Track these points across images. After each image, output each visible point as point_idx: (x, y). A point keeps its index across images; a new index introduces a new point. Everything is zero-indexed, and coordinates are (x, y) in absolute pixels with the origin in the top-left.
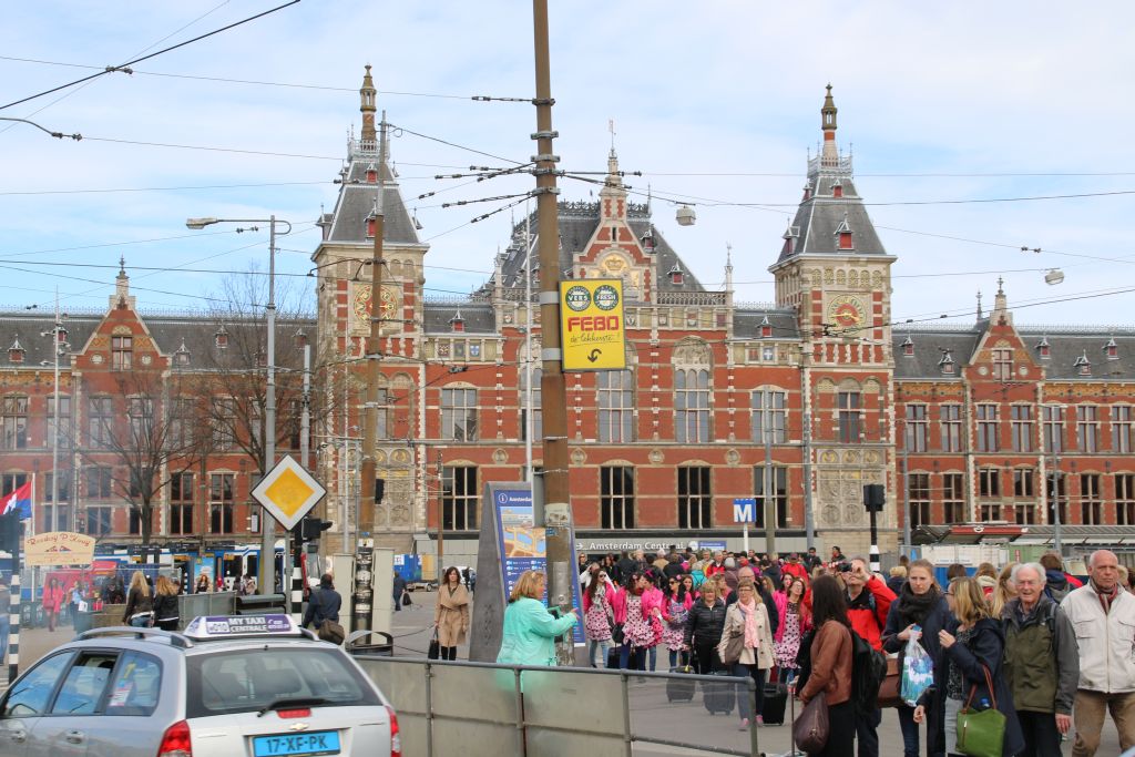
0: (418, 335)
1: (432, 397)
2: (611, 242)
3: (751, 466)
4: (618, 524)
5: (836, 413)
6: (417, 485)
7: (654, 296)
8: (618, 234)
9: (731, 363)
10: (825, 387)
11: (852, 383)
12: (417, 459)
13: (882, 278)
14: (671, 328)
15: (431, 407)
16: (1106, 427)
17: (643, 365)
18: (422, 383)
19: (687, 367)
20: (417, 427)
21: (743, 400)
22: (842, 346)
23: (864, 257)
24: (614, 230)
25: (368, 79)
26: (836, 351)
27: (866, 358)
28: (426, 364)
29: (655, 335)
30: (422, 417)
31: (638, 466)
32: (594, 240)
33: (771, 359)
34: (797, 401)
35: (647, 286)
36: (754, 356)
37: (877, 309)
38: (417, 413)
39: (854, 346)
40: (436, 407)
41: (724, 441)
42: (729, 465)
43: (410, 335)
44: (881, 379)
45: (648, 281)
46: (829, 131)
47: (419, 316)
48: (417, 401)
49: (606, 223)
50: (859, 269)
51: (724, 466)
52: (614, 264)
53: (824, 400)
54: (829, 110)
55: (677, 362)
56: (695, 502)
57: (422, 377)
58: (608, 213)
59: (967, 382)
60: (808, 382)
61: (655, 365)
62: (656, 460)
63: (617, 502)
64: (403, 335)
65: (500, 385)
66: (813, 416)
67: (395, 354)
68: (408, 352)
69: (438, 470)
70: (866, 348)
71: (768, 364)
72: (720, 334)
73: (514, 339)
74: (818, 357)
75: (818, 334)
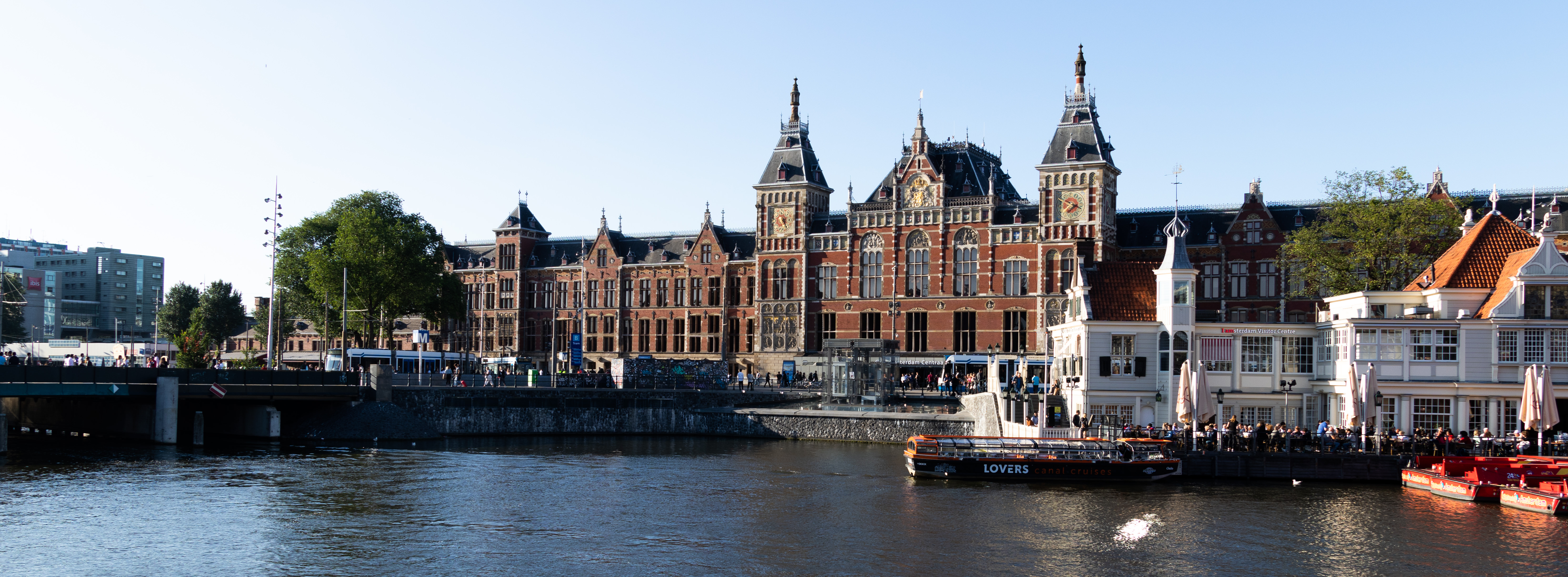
0: (802, 236)
1: (811, 273)
2: (917, 169)
3: (1002, 311)
4: (917, 349)
5: (1059, 273)
6: (800, 324)
7: (941, 201)
8: (921, 164)
9: (991, 243)
10: (1054, 256)
12: (800, 309)
13: (1097, 178)
14: (952, 222)
15: (811, 278)
17: (934, 247)
18: (804, 265)
19: (962, 247)
20: (801, 290)
21: (997, 267)
22: (1065, 228)
23: (1081, 164)
24: (919, 161)
25: (796, 86)
26: (1061, 231)
27: (1082, 234)
28: (808, 255)
29: (942, 227)
30: (803, 284)
31: (929, 312)
32: (906, 169)
33: (1018, 238)
34: (1034, 266)
35: (938, 196)
37: (1091, 200)
38: (801, 282)
39: (1073, 227)
40: (814, 278)
41: (985, 295)
42: (988, 310)
43: (798, 236)
45: (938, 193)
46: (1081, 76)
47: (803, 225)
48: (801, 275)
49: (914, 157)
50: (1079, 173)
51: (984, 311)
52: (919, 183)
53: (1052, 265)
55: (957, 243)
56: (965, 335)
57: (804, 261)
58: (915, 151)
59: (1223, 247)
60: (1040, 253)
61: (942, 247)
62: (940, 310)
63: (917, 335)
64: (794, 237)
65: (849, 263)
66: (1042, 276)
67: (790, 248)
68: (797, 246)
69: (814, 315)
70: (1082, 227)
71: (1016, 242)
72: (984, 224)
73: (858, 234)
74: (1048, 235)
75: (1048, 219)
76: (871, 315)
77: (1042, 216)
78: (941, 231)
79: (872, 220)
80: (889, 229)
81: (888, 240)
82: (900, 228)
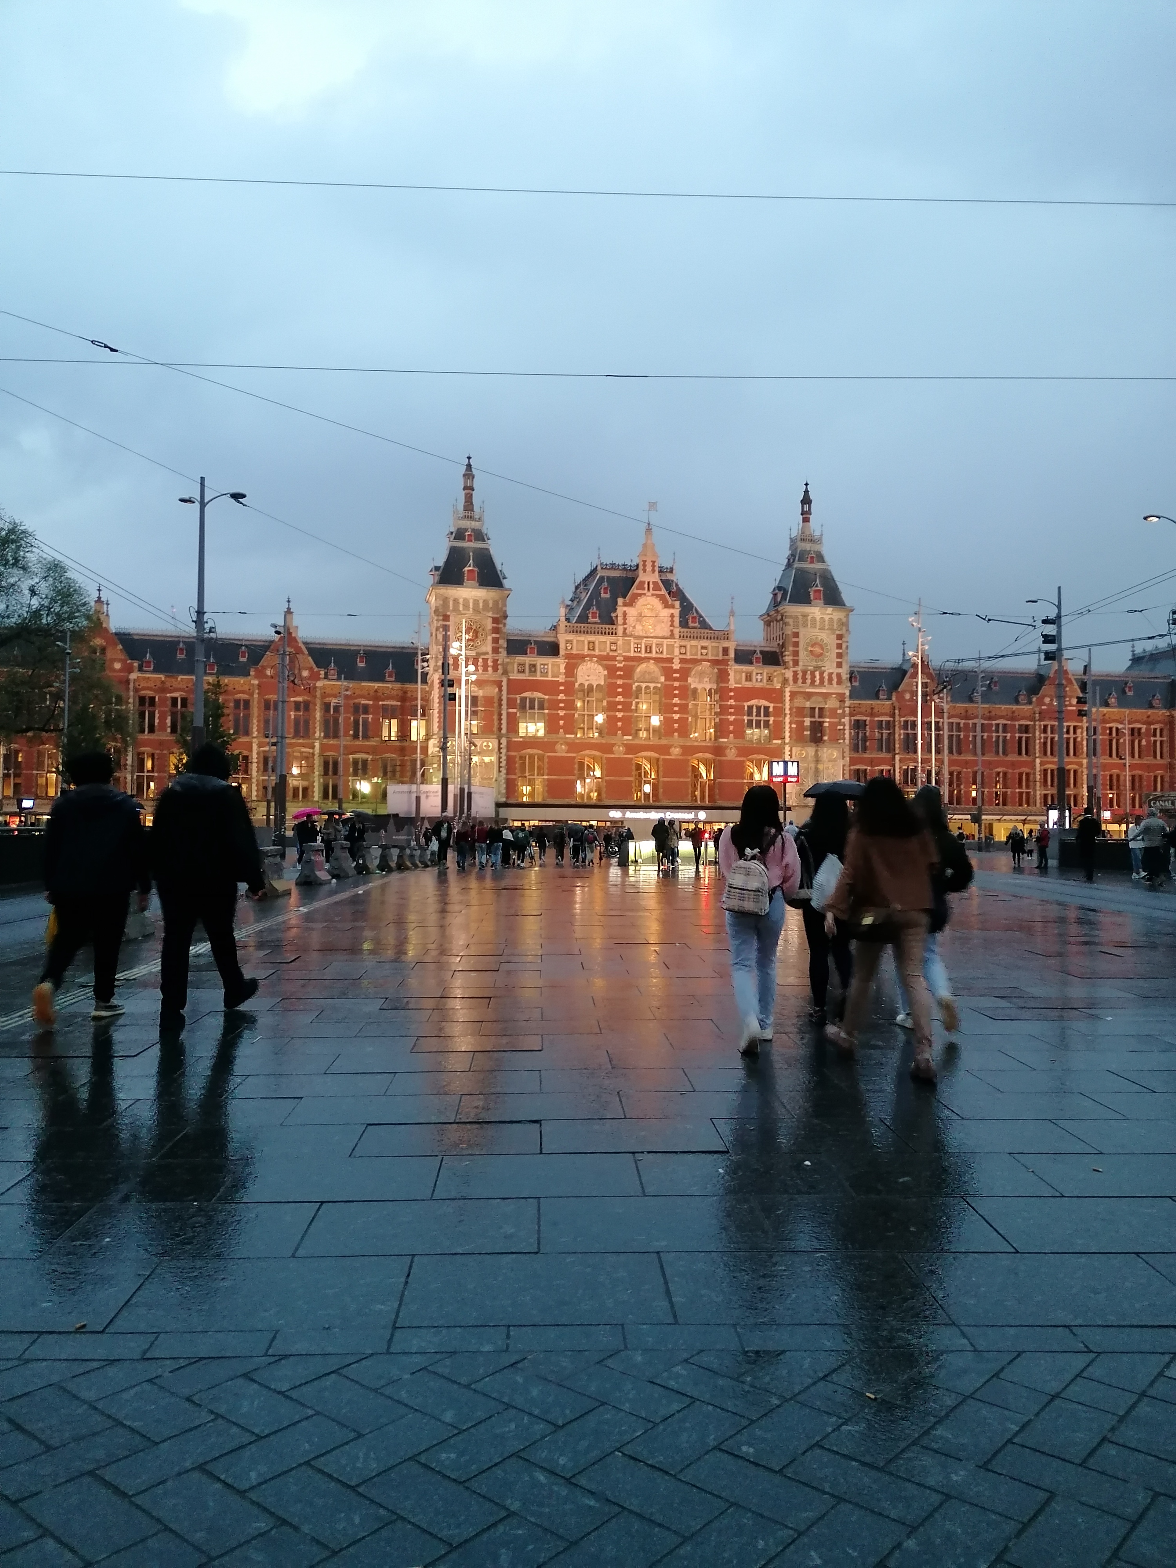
0: (502, 657)
1: (511, 703)
2: (646, 591)
3: (745, 759)
4: (647, 800)
5: (807, 721)
7: (677, 632)
8: (651, 586)
9: (732, 684)
10: (799, 702)
11: (820, 699)
12: (500, 748)
13: (843, 624)
14: (688, 656)
15: (511, 710)
16: (990, 737)
17: (668, 683)
18: (504, 692)
19: (699, 686)
20: (500, 724)
21: (739, 711)
22: (812, 673)
23: (830, 608)
24: (649, 583)
25: (469, 466)
26: (808, 676)
27: (830, 682)
28: (509, 680)
29: (676, 661)
30: (504, 717)
31: (662, 757)
32: (634, 590)
33: (761, 680)
34: (779, 712)
35: (672, 625)
36: (749, 678)
37: (839, 647)
38: (500, 715)
39: (821, 674)
40: (515, 711)
41: (725, 740)
42: (730, 758)
44: (840, 697)
45: (672, 621)
46: (806, 516)
47: (503, 643)
48: (500, 705)
49: (642, 577)
50: (826, 617)
51: (726, 759)
52: (647, 608)
53: (799, 712)
54: (806, 500)
55: (692, 682)
56: (703, 784)
57: (504, 688)
58: (645, 571)
59: (897, 705)
60: (787, 698)
61: (676, 684)
62: (676, 753)
63: (647, 783)
64: (490, 657)
65: (562, 695)
66: (791, 723)
67: (486, 668)
68: (495, 669)
69: (515, 757)
70: (830, 674)
71: (759, 685)
72: (724, 662)
73: (574, 661)
74: (795, 680)
75: (796, 663)
76: (590, 758)
77: (788, 658)
78: (676, 666)
79: (592, 646)
80: (614, 658)
81: (612, 671)
82: (627, 659)
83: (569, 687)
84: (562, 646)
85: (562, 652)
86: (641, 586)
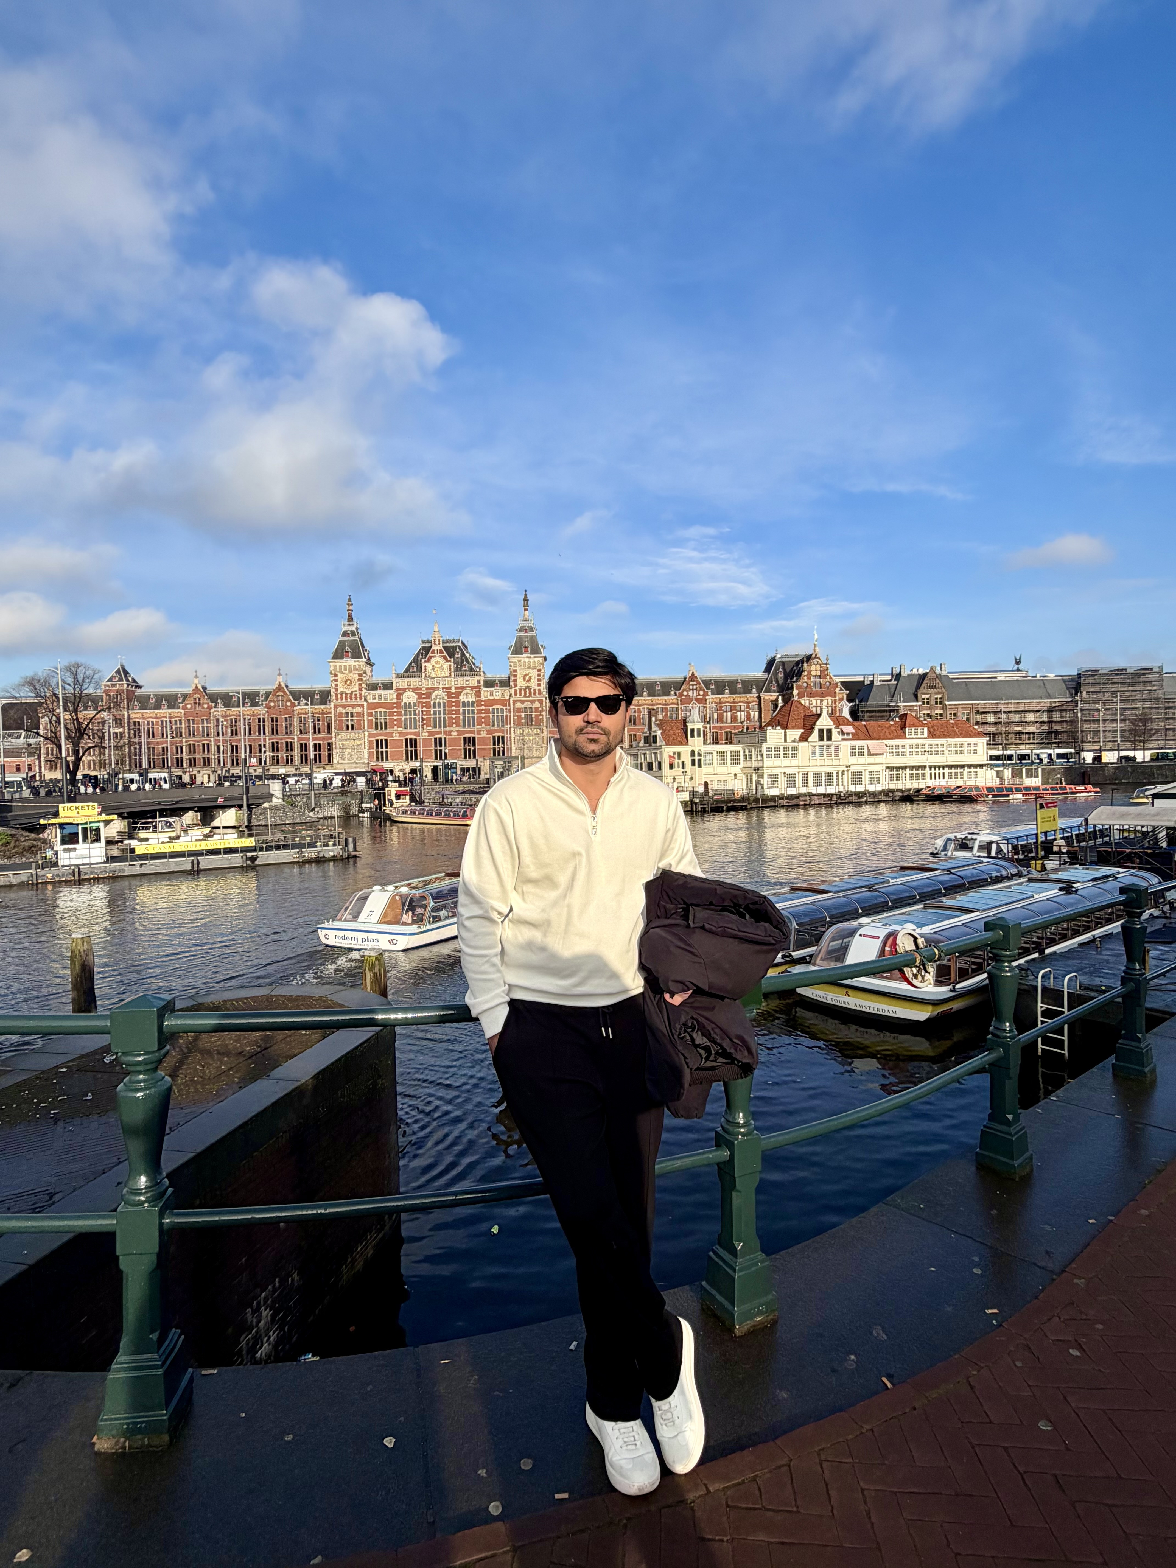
0: (364, 692)
1: (370, 714)
2: (436, 654)
3: (491, 736)
5: (523, 715)
7: (452, 674)
8: (439, 651)
10: (519, 705)
11: (530, 703)
12: (364, 737)
13: (540, 664)
14: (459, 685)
15: (370, 718)
17: (449, 700)
18: (365, 710)
19: (466, 701)
20: (364, 725)
21: (487, 711)
22: (525, 690)
23: (532, 656)
24: (438, 649)
25: (350, 599)
26: (523, 692)
27: (535, 694)
28: (368, 704)
29: (453, 688)
30: (366, 722)
31: (447, 737)
32: (430, 654)
33: (498, 695)
34: (508, 711)
35: (450, 671)
36: (492, 695)
37: (539, 675)
38: (364, 720)
39: (530, 690)
40: (372, 718)
41: (481, 727)
42: (483, 735)
43: (361, 692)
44: (541, 702)
45: (450, 669)
46: (526, 608)
47: (364, 686)
48: (364, 716)
49: (434, 648)
50: (531, 660)
52: (437, 663)
53: (519, 710)
54: (526, 600)
55: (462, 698)
57: (366, 708)
58: (435, 643)
60: (512, 704)
62: (454, 736)
64: (358, 693)
65: (395, 709)
66: (513, 716)
67: (356, 698)
68: (361, 699)
69: (373, 740)
70: (534, 690)
71: (497, 698)
72: (479, 687)
73: (400, 693)
74: (516, 694)
75: (516, 686)
76: (411, 740)
77: (512, 684)
78: (453, 690)
79: (409, 684)
80: (421, 689)
81: (420, 696)
82: (427, 689)
83: (398, 705)
84: (394, 685)
85: (394, 688)
86: (433, 652)
